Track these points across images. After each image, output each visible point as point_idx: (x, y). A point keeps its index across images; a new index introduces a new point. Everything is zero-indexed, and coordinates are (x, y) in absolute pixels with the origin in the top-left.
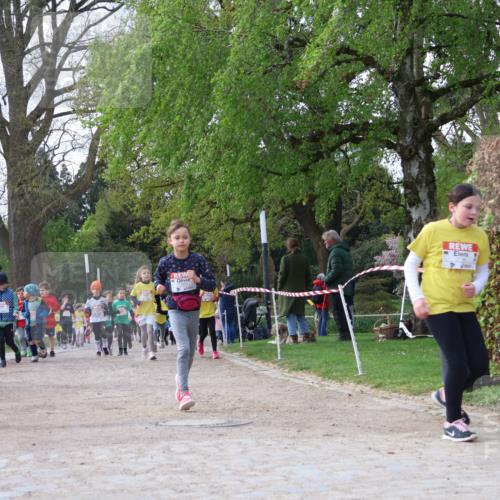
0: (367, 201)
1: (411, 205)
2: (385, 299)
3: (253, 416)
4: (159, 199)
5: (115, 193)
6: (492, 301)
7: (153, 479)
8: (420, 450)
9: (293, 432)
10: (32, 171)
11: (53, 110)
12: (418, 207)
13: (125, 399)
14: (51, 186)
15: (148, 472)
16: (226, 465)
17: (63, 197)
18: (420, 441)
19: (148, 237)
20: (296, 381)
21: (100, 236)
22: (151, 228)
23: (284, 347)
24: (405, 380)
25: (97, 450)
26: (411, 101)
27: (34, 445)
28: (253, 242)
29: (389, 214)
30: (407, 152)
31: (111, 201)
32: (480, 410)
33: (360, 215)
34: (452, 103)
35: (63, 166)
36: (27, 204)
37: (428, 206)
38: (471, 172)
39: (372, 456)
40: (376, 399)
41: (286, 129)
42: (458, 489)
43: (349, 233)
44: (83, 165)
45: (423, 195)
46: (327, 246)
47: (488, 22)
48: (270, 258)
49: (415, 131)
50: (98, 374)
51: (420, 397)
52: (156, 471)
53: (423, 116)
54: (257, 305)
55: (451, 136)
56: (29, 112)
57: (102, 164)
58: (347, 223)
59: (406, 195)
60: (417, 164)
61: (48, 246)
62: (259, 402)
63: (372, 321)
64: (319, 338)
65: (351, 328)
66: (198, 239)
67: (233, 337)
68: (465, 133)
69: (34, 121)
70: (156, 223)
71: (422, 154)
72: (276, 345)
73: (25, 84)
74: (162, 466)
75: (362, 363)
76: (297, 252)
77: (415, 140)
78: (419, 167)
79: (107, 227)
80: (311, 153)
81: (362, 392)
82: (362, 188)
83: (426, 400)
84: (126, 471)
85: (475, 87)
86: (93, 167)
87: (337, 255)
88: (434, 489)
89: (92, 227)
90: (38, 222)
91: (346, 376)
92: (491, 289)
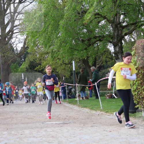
0: (104, 58)
1: (116, 59)
3: (71, 121)
4: (44, 57)
5: (31, 56)
6: (139, 87)
7: (42, 139)
8: (119, 131)
9: (82, 125)
10: (7, 49)
11: (13, 31)
12: (118, 60)
13: (34, 116)
14: (13, 54)
15: (40, 137)
16: (63, 135)
17: (16, 57)
18: (119, 128)
19: (40, 69)
20: (83, 111)
21: (27, 68)
22: (41, 66)
23: (80, 101)
24: (114, 110)
25: (26, 131)
26: (117, 29)
27: (7, 129)
28: (71, 70)
29: (110, 62)
30: (115, 44)
31: (30, 58)
33: (102, 62)
34: (128, 29)
35: (16, 48)
36: (6, 59)
38: (133, 50)
39: (105, 133)
40: (106, 116)
41: (80, 37)
42: (130, 142)
43: (98, 68)
44: (22, 47)
45: (120, 56)
46: (92, 71)
47: (139, 6)
48: (76, 75)
49: (118, 38)
50: (26, 109)
52: (43, 137)
53: (120, 34)
54: (72, 88)
55: (128, 39)
56: (6, 32)
57: (27, 47)
58: (98, 65)
59: (115, 56)
60: (118, 48)
61: (12, 71)
62: (72, 117)
63: (105, 93)
64: (90, 98)
65: (99, 95)
66: (55, 69)
67: (65, 98)
68: (132, 38)
69: (8, 35)
70: (43, 64)
71: (120, 45)
72: (77, 100)
73: (5, 24)
74: (44, 135)
75: (102, 105)
76: (83, 73)
77: (117, 40)
78: (119, 48)
79: (29, 66)
80: (87, 44)
81: (102, 114)
82: (102, 54)
84: (34, 137)
85: (135, 25)
86: (25, 48)
87: (95, 74)
88: (123, 142)
89: (24, 66)
90: (9, 64)
91: (97, 109)
92: (139, 84)
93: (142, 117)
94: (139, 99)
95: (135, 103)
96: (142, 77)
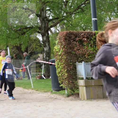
0: (34, 46)
1: (44, 47)
2: (39, 69)
3: (6, 98)
6: (63, 70)
8: (47, 106)
9: (16, 102)
12: (46, 47)
18: (46, 104)
20: (17, 89)
24: (43, 89)
26: (44, 22)
30: (43, 34)
32: (61, 96)
33: (33, 49)
37: (48, 47)
38: (57, 39)
40: (36, 94)
43: (30, 53)
45: (47, 44)
46: (25, 56)
49: (45, 29)
51: (47, 93)
55: (53, 31)
58: (30, 51)
59: (43, 44)
60: (45, 37)
68: (57, 30)
71: (47, 35)
75: (33, 85)
77: (45, 31)
78: (46, 38)
81: (33, 92)
82: (33, 42)
83: (48, 94)
88: (50, 115)
91: (29, 88)
92: (63, 67)
93: (65, 94)
94: (62, 80)
95: (60, 83)
96: (65, 62)
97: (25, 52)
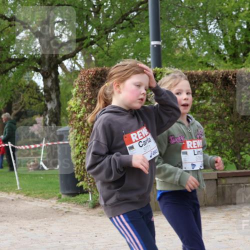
0: (26, 98)
1: (47, 101)
8: (47, 228)
12: (50, 102)
18: (46, 223)
24: (42, 191)
29: (37, 105)
30: (45, 74)
32: (78, 206)
33: (22, 105)
37: (56, 102)
38: (75, 86)
39: (22, 232)
40: (26, 202)
42: (64, 247)
43: (16, 115)
45: (53, 96)
46: (4, 122)
49: (50, 63)
51: (49, 200)
53: (54, 56)
55: (69, 66)
58: (16, 109)
59: (45, 96)
60: (51, 80)
68: (76, 65)
71: (53, 75)
75: (20, 183)
77: (50, 68)
78: (52, 82)
81: (19, 198)
82: (23, 91)
83: (52, 201)
85: (80, 42)
87: (9, 127)
88: (53, 248)
91: (11, 190)
92: (84, 145)
93: (88, 202)
94: (83, 172)
95: (78, 179)
96: (89, 133)
97: (5, 112)
